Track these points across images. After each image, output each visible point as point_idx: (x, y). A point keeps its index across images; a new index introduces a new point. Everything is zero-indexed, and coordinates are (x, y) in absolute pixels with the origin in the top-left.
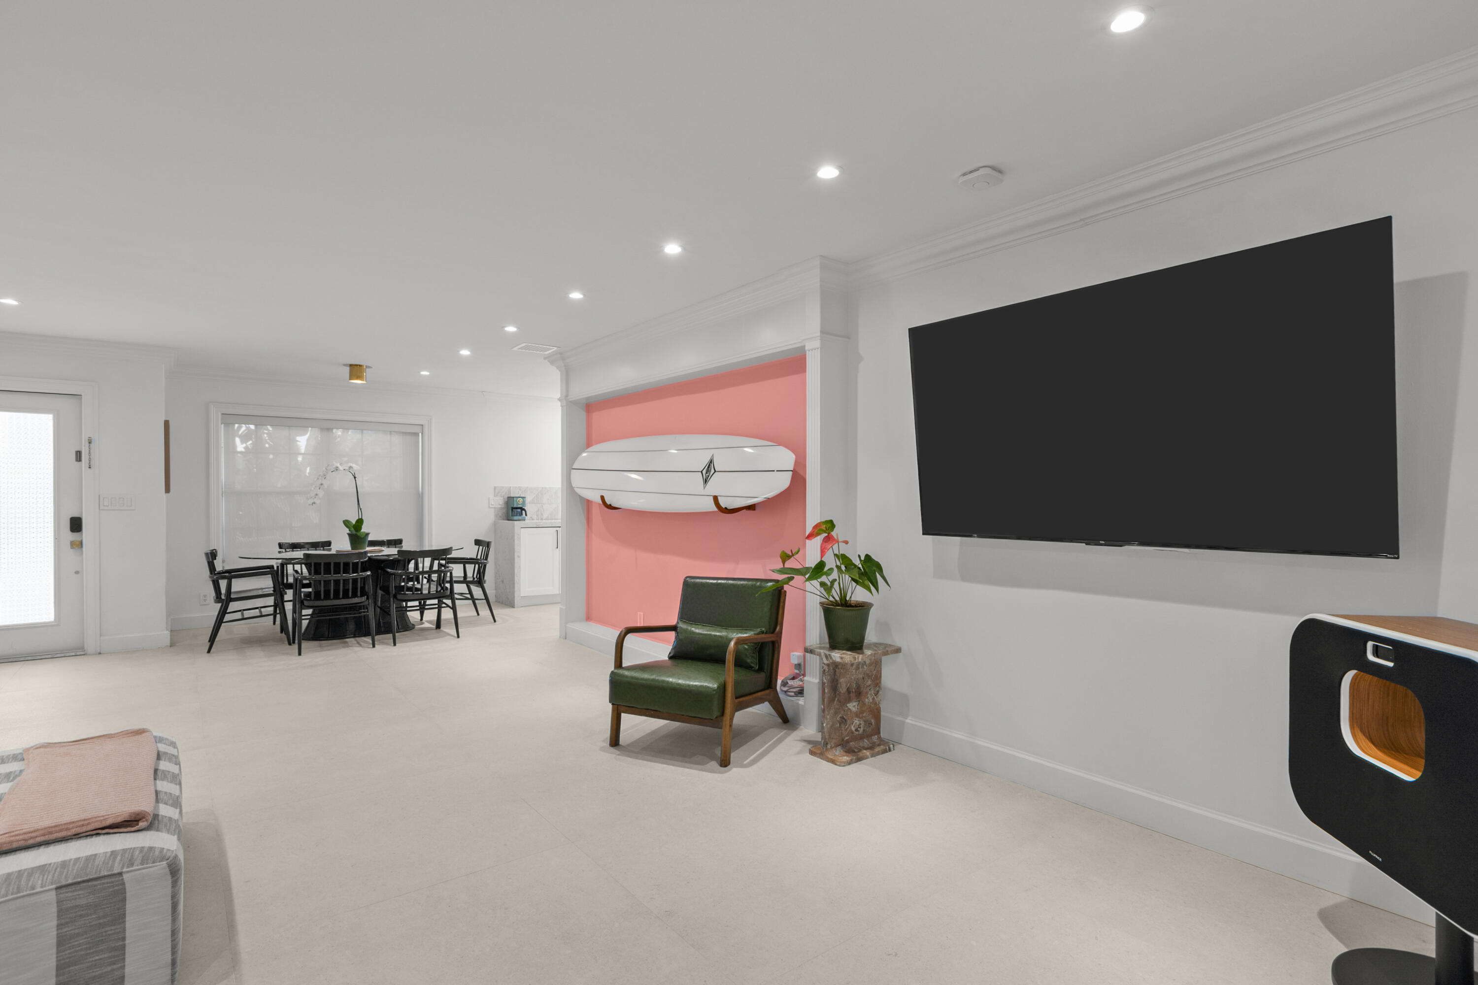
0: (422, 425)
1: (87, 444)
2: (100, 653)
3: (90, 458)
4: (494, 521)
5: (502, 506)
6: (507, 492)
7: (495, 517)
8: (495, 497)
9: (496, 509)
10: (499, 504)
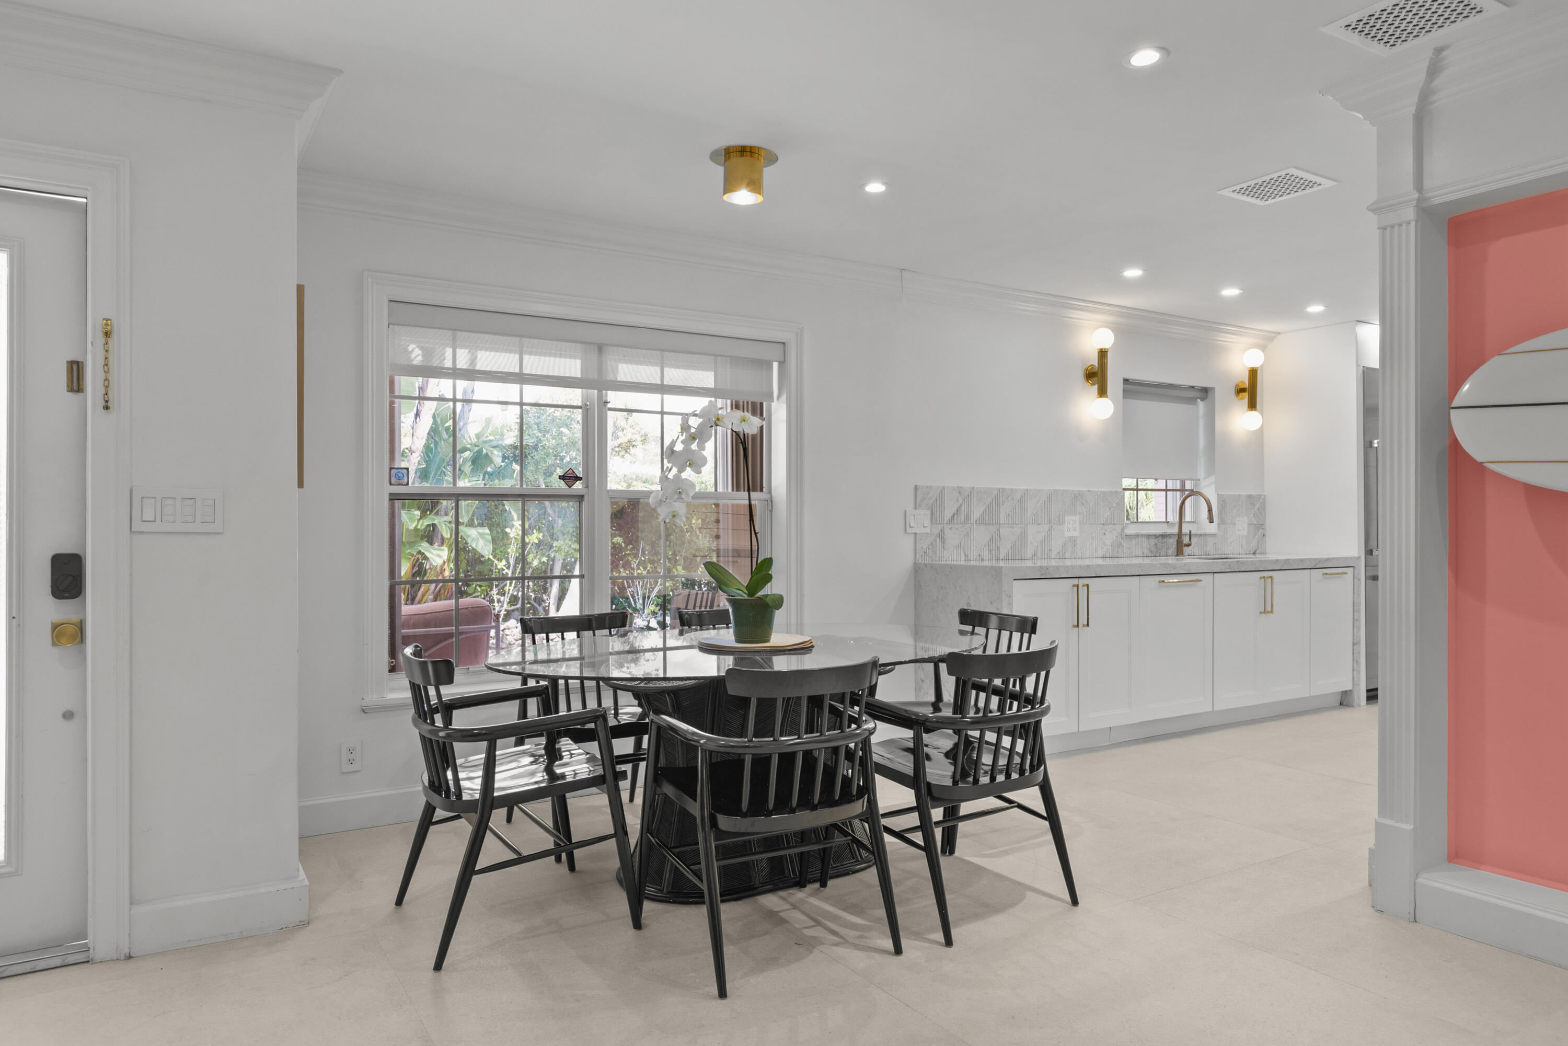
0: (784, 343)
1: (101, 339)
2: (130, 957)
3: (106, 379)
4: (915, 563)
5: (928, 530)
6: (938, 499)
7: (916, 553)
8: (916, 508)
9: (917, 536)
10: (924, 527)
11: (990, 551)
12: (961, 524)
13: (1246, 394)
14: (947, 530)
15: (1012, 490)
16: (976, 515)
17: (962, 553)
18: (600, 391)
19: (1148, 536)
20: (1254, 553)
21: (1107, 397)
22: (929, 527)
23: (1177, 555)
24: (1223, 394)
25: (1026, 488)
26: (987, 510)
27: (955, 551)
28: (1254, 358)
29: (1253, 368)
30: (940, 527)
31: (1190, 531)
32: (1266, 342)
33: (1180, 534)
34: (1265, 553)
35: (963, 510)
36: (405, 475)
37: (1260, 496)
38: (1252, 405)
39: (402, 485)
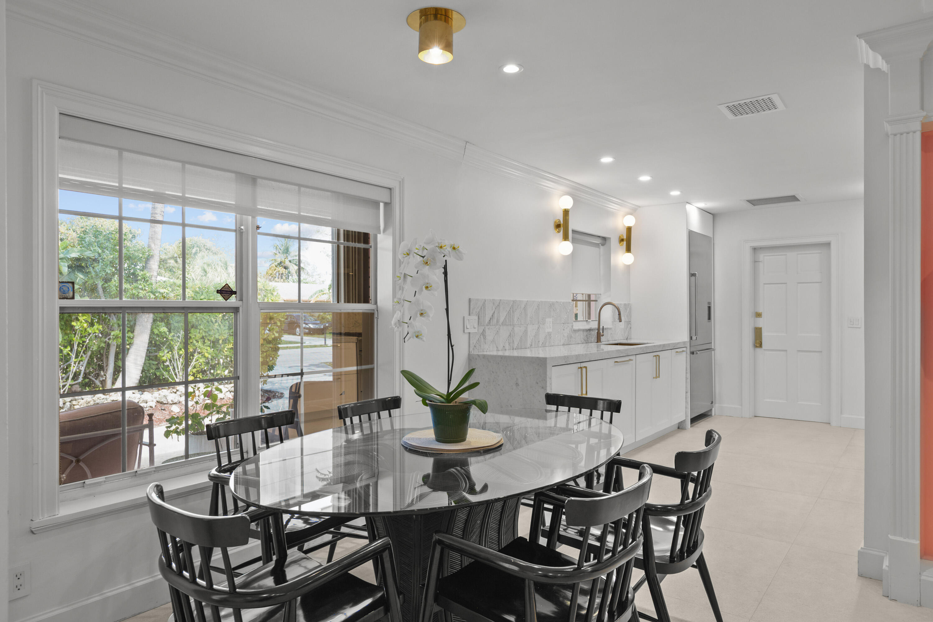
0: (390, 189)
4: (469, 354)
5: (476, 331)
6: (482, 308)
7: (469, 347)
8: (470, 315)
9: (471, 334)
10: (474, 328)
11: (509, 344)
12: (494, 325)
13: (625, 242)
14: (487, 330)
15: (520, 301)
16: (502, 319)
17: (495, 346)
18: (253, 217)
19: (583, 330)
20: (627, 339)
21: (569, 241)
22: (477, 328)
23: (597, 342)
24: (614, 242)
25: (527, 300)
26: (508, 315)
27: (491, 345)
28: (630, 221)
29: (629, 227)
30: (483, 327)
31: (603, 327)
32: (633, 211)
33: (599, 329)
34: (631, 339)
35: (495, 315)
36: (71, 289)
37: (629, 304)
38: (628, 250)
39: (67, 298)
